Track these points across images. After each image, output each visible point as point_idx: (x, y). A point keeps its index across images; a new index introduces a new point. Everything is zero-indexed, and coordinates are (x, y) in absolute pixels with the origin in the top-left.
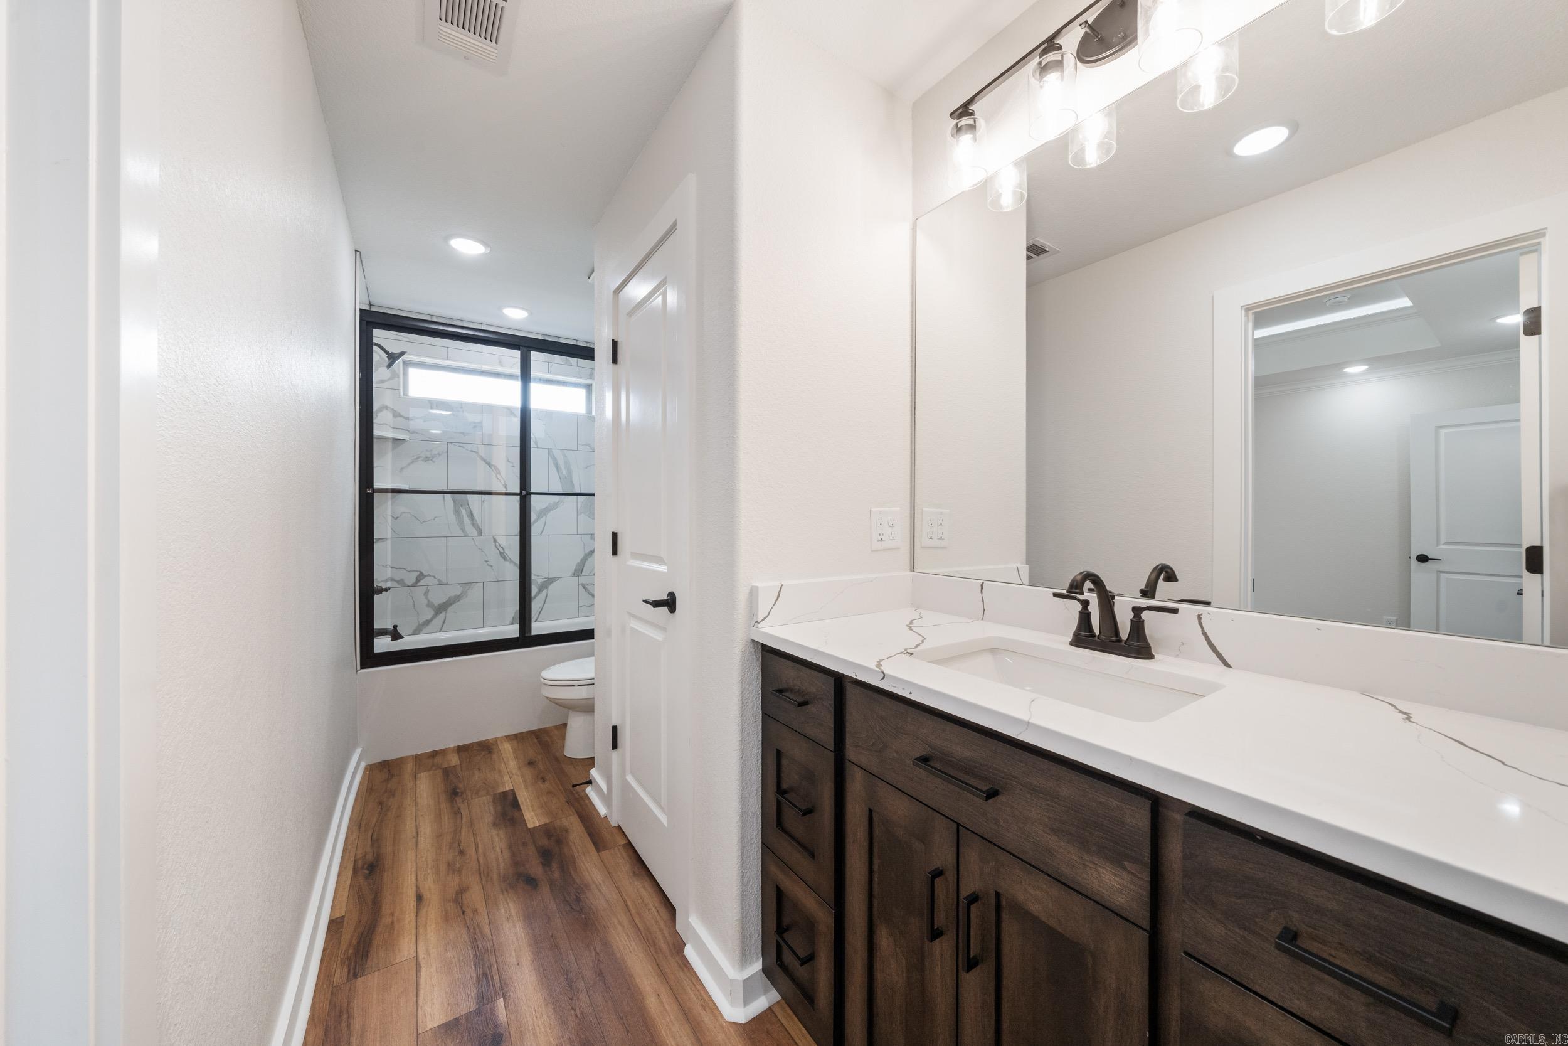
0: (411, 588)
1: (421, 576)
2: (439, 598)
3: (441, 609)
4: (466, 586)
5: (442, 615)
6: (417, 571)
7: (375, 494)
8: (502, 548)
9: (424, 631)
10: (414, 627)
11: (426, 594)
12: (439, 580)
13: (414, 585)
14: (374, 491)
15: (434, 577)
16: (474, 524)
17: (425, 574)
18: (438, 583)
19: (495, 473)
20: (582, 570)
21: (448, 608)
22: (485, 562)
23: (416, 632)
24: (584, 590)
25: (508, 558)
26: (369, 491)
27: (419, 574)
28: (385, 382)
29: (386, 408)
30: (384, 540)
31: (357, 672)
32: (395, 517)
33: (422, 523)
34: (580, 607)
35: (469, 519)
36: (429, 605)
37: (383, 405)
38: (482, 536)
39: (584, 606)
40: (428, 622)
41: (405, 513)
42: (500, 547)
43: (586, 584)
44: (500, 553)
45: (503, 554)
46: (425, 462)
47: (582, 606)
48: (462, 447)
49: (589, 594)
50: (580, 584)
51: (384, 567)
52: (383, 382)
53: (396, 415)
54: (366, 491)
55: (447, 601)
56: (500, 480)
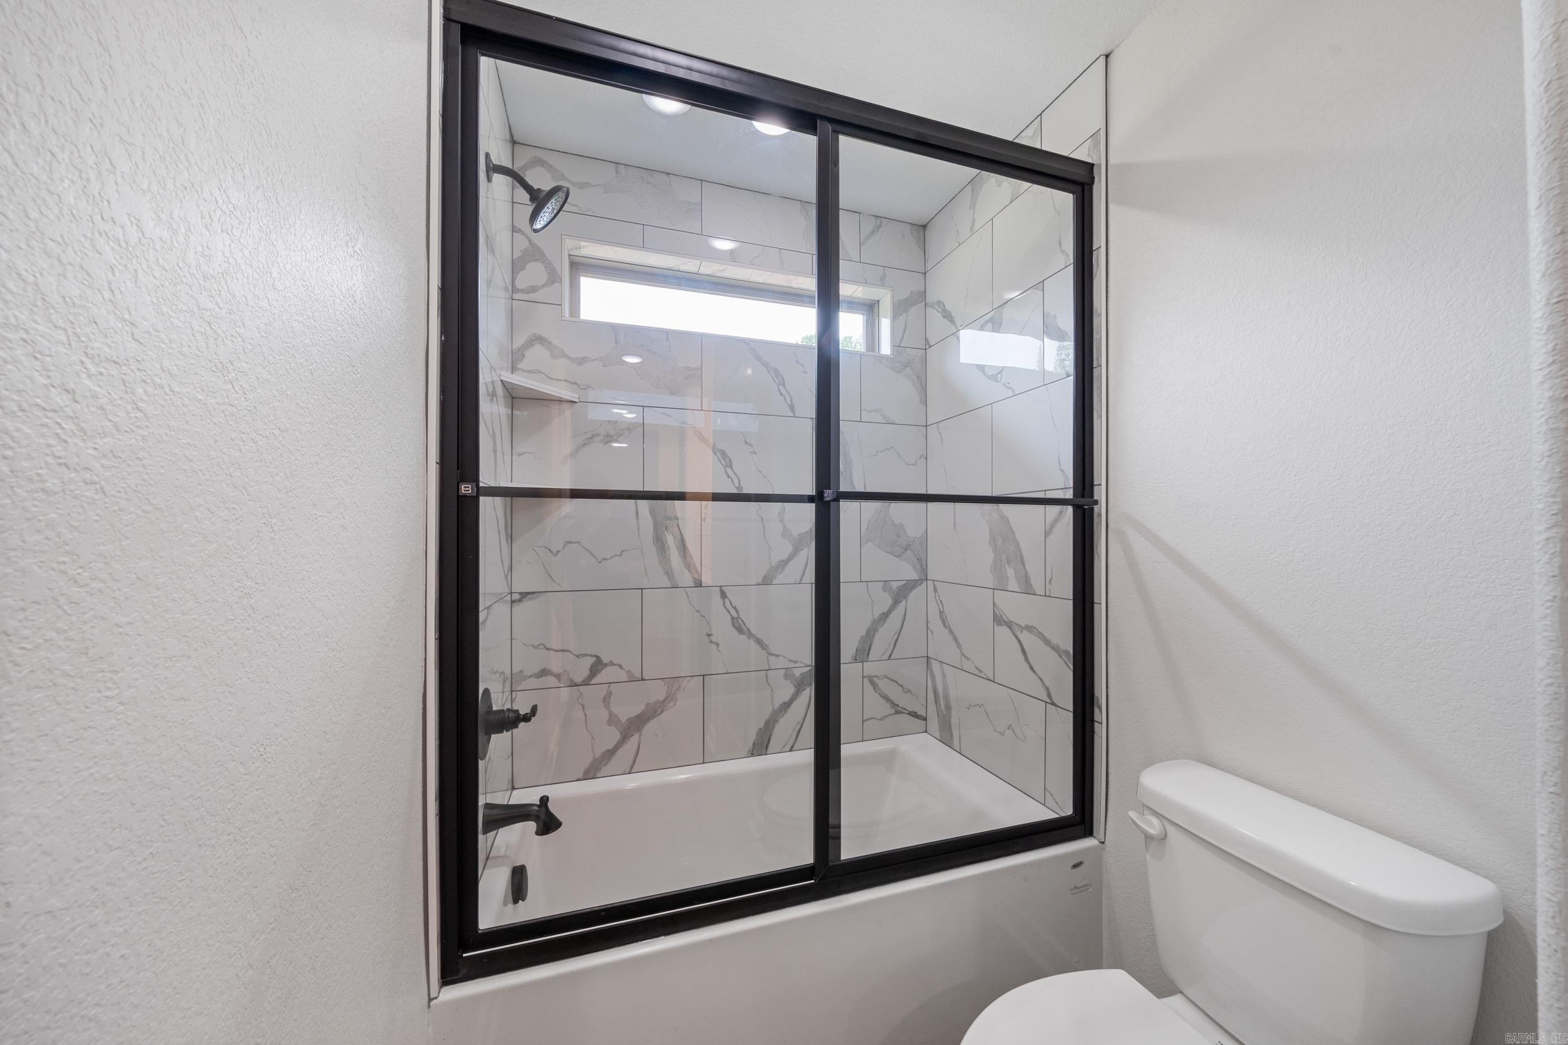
0: (582, 688)
1: (598, 666)
2: (627, 711)
3: (637, 724)
4: (673, 682)
5: (633, 741)
6: (591, 656)
7: (482, 499)
8: (735, 608)
9: (605, 770)
10: (586, 761)
11: (607, 699)
12: (629, 672)
13: (586, 683)
14: (480, 491)
15: (620, 666)
16: (689, 566)
17: (605, 661)
18: (625, 678)
19: (722, 465)
20: (870, 650)
21: (643, 727)
22: (707, 637)
23: (590, 774)
24: (872, 688)
25: (745, 628)
26: (466, 489)
27: (596, 661)
28: (537, 291)
29: (539, 340)
30: (534, 595)
31: (430, 1000)
32: (554, 551)
33: (600, 562)
34: (865, 721)
35: (680, 554)
36: (612, 720)
37: (534, 334)
38: (701, 586)
39: (871, 719)
40: (610, 753)
41: (571, 543)
42: (732, 607)
43: (876, 676)
44: (733, 618)
45: (738, 620)
46: (605, 444)
47: (868, 720)
48: (669, 415)
49: (881, 696)
50: (866, 677)
51: (536, 647)
52: (533, 289)
53: (557, 353)
54: (458, 489)
55: (643, 712)
56: (731, 478)
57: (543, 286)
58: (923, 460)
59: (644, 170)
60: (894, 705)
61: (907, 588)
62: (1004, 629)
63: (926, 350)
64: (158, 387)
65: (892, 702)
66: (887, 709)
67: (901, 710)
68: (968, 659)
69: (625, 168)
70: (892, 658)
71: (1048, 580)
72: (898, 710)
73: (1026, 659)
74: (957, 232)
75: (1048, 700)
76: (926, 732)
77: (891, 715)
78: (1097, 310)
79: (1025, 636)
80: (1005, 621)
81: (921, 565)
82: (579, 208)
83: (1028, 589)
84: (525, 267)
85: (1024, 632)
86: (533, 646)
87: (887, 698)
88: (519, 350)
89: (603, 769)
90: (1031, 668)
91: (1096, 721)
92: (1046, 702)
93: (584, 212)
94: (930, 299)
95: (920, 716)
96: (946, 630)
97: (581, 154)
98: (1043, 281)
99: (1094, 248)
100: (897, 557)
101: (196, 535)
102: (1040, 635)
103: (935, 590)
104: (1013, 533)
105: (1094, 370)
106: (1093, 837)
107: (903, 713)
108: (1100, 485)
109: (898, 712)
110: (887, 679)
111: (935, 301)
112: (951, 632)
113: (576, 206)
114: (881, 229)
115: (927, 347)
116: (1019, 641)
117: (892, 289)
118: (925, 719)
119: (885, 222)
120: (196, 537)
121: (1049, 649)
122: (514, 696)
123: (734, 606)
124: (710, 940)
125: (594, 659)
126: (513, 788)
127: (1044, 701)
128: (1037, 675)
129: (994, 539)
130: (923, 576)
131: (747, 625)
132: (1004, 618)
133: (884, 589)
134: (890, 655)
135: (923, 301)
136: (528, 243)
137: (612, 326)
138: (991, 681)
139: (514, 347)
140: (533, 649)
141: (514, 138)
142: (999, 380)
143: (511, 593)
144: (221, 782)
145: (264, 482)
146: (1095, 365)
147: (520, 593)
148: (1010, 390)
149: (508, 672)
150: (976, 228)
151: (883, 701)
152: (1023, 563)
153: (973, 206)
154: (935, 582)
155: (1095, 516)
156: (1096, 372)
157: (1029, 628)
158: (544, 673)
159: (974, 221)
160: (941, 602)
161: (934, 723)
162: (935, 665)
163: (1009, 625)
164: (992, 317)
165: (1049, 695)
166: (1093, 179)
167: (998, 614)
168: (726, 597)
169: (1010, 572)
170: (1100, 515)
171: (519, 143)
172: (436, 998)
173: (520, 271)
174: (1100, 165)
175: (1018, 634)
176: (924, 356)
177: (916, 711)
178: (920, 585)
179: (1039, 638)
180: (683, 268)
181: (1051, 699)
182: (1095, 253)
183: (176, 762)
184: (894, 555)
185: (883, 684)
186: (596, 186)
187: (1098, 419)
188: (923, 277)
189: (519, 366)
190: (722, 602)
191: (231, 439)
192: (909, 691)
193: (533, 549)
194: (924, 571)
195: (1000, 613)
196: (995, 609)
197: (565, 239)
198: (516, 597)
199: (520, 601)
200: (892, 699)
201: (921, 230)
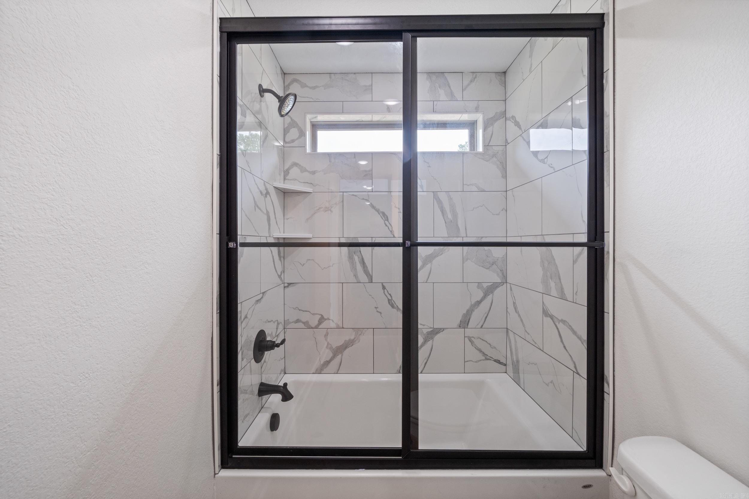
0: (315, 330)
1: (322, 319)
2: (337, 340)
3: (338, 351)
4: (358, 331)
5: (339, 358)
6: (319, 314)
11: (326, 335)
12: (336, 324)
13: (316, 327)
14: (238, 245)
15: (332, 321)
16: (366, 272)
17: (325, 317)
18: (335, 327)
19: (383, 220)
20: (469, 322)
21: (343, 352)
22: (375, 308)
23: (319, 371)
24: (470, 343)
25: (395, 305)
26: (231, 245)
27: (321, 317)
28: (294, 142)
29: (295, 164)
30: (294, 284)
31: (215, 474)
32: (302, 264)
33: (323, 269)
34: (466, 362)
35: (361, 266)
36: (329, 346)
37: (293, 162)
38: (372, 283)
39: (470, 361)
40: (327, 363)
41: (310, 260)
42: (389, 294)
43: (473, 337)
44: (389, 300)
45: (391, 301)
46: (325, 212)
47: (467, 361)
48: (356, 196)
49: (476, 349)
50: (466, 337)
51: (294, 309)
52: (293, 141)
53: (303, 170)
54: (227, 245)
55: (343, 344)
56: (388, 226)
57: (297, 139)
58: (504, 211)
59: (343, 74)
60: (484, 354)
61: (494, 287)
62: (549, 319)
63: (506, 146)
64: (11, 236)
65: (483, 353)
66: (481, 357)
67: (490, 358)
68: (529, 334)
69: (334, 75)
70: (483, 327)
71: (575, 292)
72: (487, 358)
73: (562, 341)
74: (522, 73)
75: (576, 371)
76: (506, 373)
77: (483, 360)
78: (606, 113)
79: (561, 326)
80: (549, 314)
81: (503, 273)
82: (313, 99)
83: (563, 297)
84: (289, 131)
85: (561, 323)
86: (293, 308)
87: (480, 351)
88: (287, 170)
89: (325, 370)
90: (565, 347)
91: (605, 392)
92: (574, 372)
93: (315, 100)
94: (508, 115)
95: (502, 363)
96: (517, 314)
97: (313, 73)
98: (572, 97)
99: (605, 71)
100: (486, 269)
101: (39, 292)
102: (570, 327)
103: (511, 290)
104: (554, 260)
105: (605, 153)
106: (603, 469)
107: (491, 360)
108: (609, 232)
109: (487, 359)
110: (480, 339)
111: (511, 116)
112: (519, 316)
113: (312, 98)
114: (476, 80)
115: (507, 144)
116: (557, 329)
117: (483, 113)
118: (505, 365)
119: (478, 74)
120: (38, 293)
121: (576, 337)
122: (285, 331)
123: (389, 293)
124: (341, 478)
125: (320, 316)
126: (285, 373)
127: (573, 371)
128: (568, 352)
129: (543, 262)
130: (504, 280)
131: (396, 304)
132: (549, 312)
133: (478, 287)
134: (482, 326)
135: (504, 117)
136: (290, 120)
137: (328, 154)
138: (541, 350)
139: (284, 169)
140: (293, 310)
141: (284, 72)
142: (546, 163)
143: (284, 283)
144: (58, 391)
145: (87, 263)
146: (605, 150)
147: (288, 283)
148: (552, 169)
149: (281, 320)
150: (533, 68)
151: (478, 352)
152: (560, 279)
153: (531, 56)
154: (511, 285)
155: (605, 253)
156: (605, 155)
157: (564, 322)
158: (298, 321)
159: (531, 65)
160: (514, 297)
161: (510, 368)
162: (511, 334)
163: (552, 317)
164: (542, 123)
165: (575, 367)
166: (603, 24)
167: (545, 309)
168: (385, 288)
169: (552, 284)
170: (608, 252)
171: (287, 74)
172: (218, 474)
173: (287, 134)
174: (608, 13)
175: (557, 324)
176: (505, 149)
177: (499, 359)
178: (502, 285)
179: (569, 329)
180: (364, 119)
181: (577, 370)
182: (605, 74)
183: (26, 387)
184: (485, 268)
185: (477, 342)
186: (320, 86)
187: (607, 187)
188: (504, 103)
189: (287, 178)
190: (383, 291)
191: (63, 249)
192: (495, 348)
193: (293, 263)
194: (505, 277)
195: (546, 309)
196: (544, 306)
197: (306, 115)
198: (286, 285)
199: (288, 287)
200: (483, 351)
201: (504, 73)
